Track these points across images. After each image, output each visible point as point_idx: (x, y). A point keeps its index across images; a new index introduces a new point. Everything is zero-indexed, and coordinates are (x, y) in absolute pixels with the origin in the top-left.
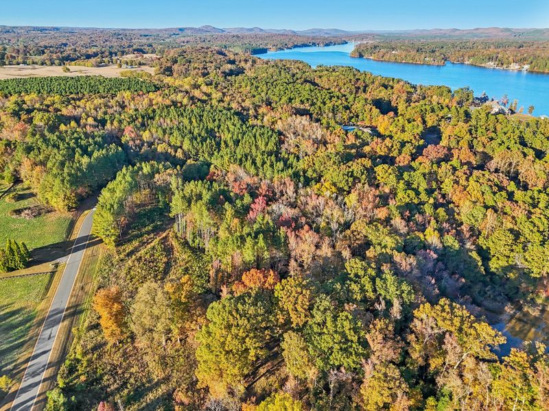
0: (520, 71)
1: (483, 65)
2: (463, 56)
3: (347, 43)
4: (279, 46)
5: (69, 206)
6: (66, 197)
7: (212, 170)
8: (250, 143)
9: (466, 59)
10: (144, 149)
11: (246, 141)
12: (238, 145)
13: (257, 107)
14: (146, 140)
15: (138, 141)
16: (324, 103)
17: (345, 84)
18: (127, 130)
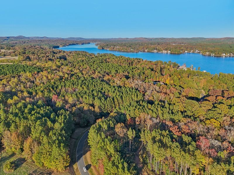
0: (167, 53)
1: (152, 51)
2: (143, 48)
3: (90, 43)
4: (63, 45)
5: (66, 166)
6: (65, 160)
7: (128, 118)
8: (128, 97)
9: (145, 49)
10: (74, 109)
11: (126, 96)
12: (122, 99)
13: (104, 76)
14: (71, 103)
15: (69, 105)
16: (132, 72)
17: (124, 62)
18: (54, 98)
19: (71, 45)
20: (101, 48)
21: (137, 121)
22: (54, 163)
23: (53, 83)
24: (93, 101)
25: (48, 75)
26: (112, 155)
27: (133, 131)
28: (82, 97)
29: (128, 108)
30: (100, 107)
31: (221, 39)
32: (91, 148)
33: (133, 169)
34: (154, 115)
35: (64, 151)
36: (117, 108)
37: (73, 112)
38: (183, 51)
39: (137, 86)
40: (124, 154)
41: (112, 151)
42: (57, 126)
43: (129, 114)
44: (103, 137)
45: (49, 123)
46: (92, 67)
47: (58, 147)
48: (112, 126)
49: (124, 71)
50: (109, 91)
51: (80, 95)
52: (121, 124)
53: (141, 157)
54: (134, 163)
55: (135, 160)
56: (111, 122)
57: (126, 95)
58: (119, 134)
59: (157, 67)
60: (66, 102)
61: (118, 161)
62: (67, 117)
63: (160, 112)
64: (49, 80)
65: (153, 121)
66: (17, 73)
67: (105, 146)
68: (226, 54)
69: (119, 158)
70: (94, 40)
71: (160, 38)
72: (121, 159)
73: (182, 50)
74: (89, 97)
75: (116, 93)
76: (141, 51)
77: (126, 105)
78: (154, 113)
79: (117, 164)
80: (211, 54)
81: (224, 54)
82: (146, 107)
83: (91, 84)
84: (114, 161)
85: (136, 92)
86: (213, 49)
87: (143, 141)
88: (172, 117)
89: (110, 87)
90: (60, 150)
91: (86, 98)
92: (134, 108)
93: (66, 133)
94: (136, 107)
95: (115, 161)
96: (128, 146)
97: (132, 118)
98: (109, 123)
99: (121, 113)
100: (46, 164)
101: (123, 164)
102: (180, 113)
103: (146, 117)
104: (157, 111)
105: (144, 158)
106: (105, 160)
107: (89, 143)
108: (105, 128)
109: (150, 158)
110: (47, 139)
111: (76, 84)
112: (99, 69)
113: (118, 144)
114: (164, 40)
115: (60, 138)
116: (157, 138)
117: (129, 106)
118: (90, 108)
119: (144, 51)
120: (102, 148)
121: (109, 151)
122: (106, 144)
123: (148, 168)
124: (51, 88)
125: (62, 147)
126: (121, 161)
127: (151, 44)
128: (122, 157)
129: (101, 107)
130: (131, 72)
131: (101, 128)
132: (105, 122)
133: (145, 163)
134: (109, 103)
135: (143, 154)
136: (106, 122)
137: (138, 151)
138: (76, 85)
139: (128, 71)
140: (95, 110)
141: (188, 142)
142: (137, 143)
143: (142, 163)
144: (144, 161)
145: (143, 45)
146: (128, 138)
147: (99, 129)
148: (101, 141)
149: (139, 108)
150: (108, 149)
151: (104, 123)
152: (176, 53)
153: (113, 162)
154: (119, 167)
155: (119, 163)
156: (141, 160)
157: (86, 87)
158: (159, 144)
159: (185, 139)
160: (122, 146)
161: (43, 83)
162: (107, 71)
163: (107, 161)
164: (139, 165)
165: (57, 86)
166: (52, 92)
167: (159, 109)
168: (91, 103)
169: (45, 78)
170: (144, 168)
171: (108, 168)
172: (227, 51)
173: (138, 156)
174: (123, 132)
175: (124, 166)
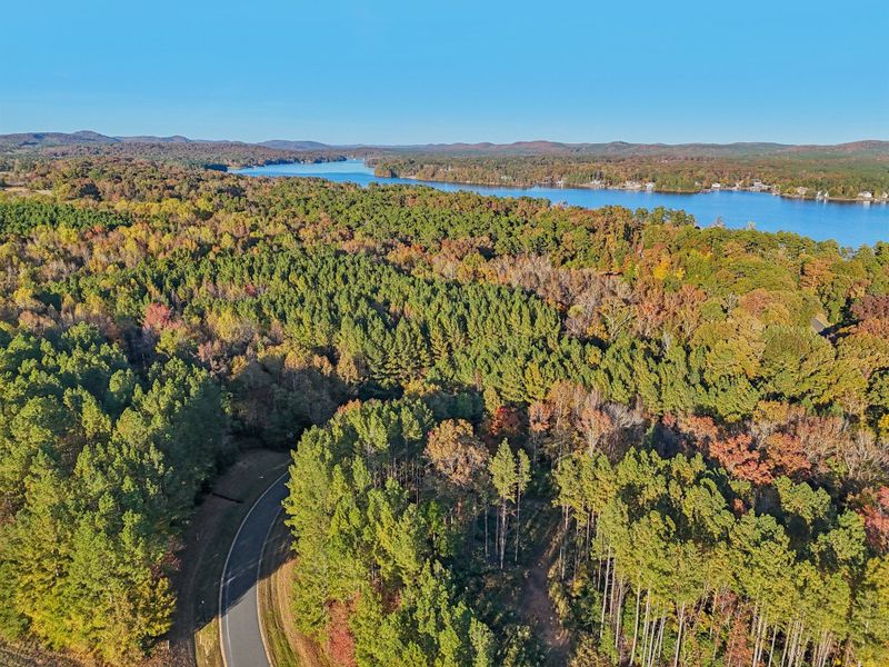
0: (642, 191)
1: (584, 185)
2: (549, 174)
3: (345, 159)
4: (242, 162)
5: (149, 637)
6: (141, 605)
7: (492, 405)
8: (493, 321)
9: (557, 176)
10: (240, 364)
11: (485, 319)
12: (466, 330)
13: (389, 249)
14: (228, 338)
15: (217, 345)
16: (510, 234)
17: (473, 207)
18: (152, 316)
19: (275, 163)
20: (387, 172)
21: (537, 420)
22: (81, 617)
23: (162, 267)
24: (330, 335)
25: (148, 236)
26: (405, 578)
27: (516, 456)
28: (283, 317)
29: (490, 361)
30: (360, 363)
31: (845, 146)
32: (297, 539)
33: (518, 656)
34: (619, 393)
35: (139, 553)
36: (442, 363)
37: (233, 377)
38: (705, 184)
39: (533, 279)
40: (473, 575)
41: (405, 556)
42: (129, 427)
43: (496, 389)
44: (360, 484)
45: (91, 414)
46: (341, 219)
47: (102, 534)
48: (411, 434)
49: (475, 232)
50: (406, 298)
51: (275, 310)
52: (456, 424)
53: (558, 590)
54: (525, 622)
55: (527, 607)
56: (406, 416)
57: (483, 314)
58: (446, 472)
59: (612, 224)
60: (209, 336)
61: (438, 611)
62: (192, 392)
63: (645, 381)
64: (149, 257)
65: (612, 418)
66: (21, 228)
67: (365, 531)
68: (876, 194)
69: (445, 594)
70: (361, 152)
71: (613, 144)
72: (452, 603)
73: (701, 179)
74: (312, 317)
75: (440, 306)
76: (540, 185)
77: (484, 352)
78: (618, 385)
79: (430, 628)
80: (815, 195)
81: (869, 195)
82: (575, 356)
83: (329, 272)
84: (413, 610)
85: (527, 301)
86: (824, 175)
87: (572, 511)
88: (708, 401)
89: (413, 284)
90: (118, 547)
91: (300, 321)
92: (521, 360)
93: (166, 462)
94: (529, 358)
95: (419, 615)
96: (493, 537)
97: (513, 404)
98: (400, 421)
99: (460, 385)
100: (45, 623)
101: (463, 632)
102: (743, 383)
103: (576, 405)
104: (631, 375)
105: (578, 597)
106: (360, 607)
107: (289, 517)
108: (378, 445)
109: (608, 600)
110: (51, 490)
111: (264, 269)
112: (368, 224)
113: (440, 523)
114: (626, 151)
115: (128, 484)
116: (650, 494)
117: (495, 354)
118: (317, 360)
119: (552, 185)
120: (349, 540)
121: (387, 558)
122: (371, 519)
123: (598, 654)
124: (149, 281)
125: (126, 530)
126: (452, 613)
127: (580, 160)
128: (460, 590)
129: (369, 362)
130: (502, 238)
131: (357, 444)
132: (374, 414)
133: (582, 624)
134: (404, 342)
135: (569, 576)
136: (384, 414)
137: (541, 564)
138: (265, 275)
139: (491, 230)
140: (339, 371)
141: (808, 518)
142: (535, 520)
143: (565, 625)
144: (577, 616)
145: (547, 163)
146: (493, 491)
147: (347, 447)
148: (349, 502)
149: (545, 362)
150: (385, 545)
151: (373, 421)
152: (679, 190)
153: (404, 620)
154: (443, 650)
155: (441, 627)
156: (562, 607)
157: (306, 282)
158: (664, 519)
159: (794, 503)
160: (458, 536)
161: (122, 266)
162: (403, 231)
163: (373, 615)
164: (548, 631)
165: (182, 276)
166: (150, 297)
167: (640, 367)
168: (322, 341)
169: (131, 246)
170: (580, 653)
171: (374, 650)
172: (879, 184)
173: (544, 585)
174: (468, 461)
175: (467, 643)
